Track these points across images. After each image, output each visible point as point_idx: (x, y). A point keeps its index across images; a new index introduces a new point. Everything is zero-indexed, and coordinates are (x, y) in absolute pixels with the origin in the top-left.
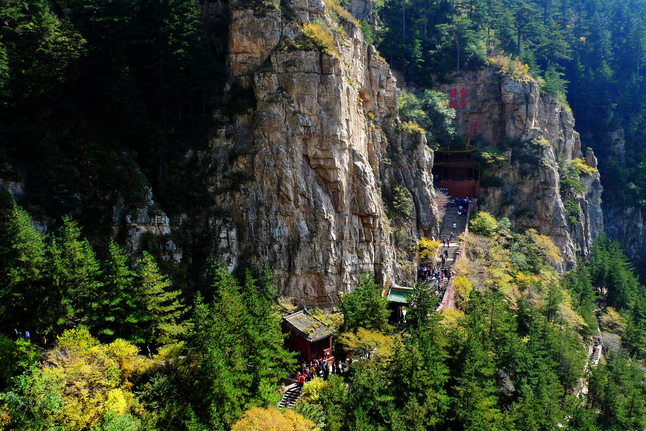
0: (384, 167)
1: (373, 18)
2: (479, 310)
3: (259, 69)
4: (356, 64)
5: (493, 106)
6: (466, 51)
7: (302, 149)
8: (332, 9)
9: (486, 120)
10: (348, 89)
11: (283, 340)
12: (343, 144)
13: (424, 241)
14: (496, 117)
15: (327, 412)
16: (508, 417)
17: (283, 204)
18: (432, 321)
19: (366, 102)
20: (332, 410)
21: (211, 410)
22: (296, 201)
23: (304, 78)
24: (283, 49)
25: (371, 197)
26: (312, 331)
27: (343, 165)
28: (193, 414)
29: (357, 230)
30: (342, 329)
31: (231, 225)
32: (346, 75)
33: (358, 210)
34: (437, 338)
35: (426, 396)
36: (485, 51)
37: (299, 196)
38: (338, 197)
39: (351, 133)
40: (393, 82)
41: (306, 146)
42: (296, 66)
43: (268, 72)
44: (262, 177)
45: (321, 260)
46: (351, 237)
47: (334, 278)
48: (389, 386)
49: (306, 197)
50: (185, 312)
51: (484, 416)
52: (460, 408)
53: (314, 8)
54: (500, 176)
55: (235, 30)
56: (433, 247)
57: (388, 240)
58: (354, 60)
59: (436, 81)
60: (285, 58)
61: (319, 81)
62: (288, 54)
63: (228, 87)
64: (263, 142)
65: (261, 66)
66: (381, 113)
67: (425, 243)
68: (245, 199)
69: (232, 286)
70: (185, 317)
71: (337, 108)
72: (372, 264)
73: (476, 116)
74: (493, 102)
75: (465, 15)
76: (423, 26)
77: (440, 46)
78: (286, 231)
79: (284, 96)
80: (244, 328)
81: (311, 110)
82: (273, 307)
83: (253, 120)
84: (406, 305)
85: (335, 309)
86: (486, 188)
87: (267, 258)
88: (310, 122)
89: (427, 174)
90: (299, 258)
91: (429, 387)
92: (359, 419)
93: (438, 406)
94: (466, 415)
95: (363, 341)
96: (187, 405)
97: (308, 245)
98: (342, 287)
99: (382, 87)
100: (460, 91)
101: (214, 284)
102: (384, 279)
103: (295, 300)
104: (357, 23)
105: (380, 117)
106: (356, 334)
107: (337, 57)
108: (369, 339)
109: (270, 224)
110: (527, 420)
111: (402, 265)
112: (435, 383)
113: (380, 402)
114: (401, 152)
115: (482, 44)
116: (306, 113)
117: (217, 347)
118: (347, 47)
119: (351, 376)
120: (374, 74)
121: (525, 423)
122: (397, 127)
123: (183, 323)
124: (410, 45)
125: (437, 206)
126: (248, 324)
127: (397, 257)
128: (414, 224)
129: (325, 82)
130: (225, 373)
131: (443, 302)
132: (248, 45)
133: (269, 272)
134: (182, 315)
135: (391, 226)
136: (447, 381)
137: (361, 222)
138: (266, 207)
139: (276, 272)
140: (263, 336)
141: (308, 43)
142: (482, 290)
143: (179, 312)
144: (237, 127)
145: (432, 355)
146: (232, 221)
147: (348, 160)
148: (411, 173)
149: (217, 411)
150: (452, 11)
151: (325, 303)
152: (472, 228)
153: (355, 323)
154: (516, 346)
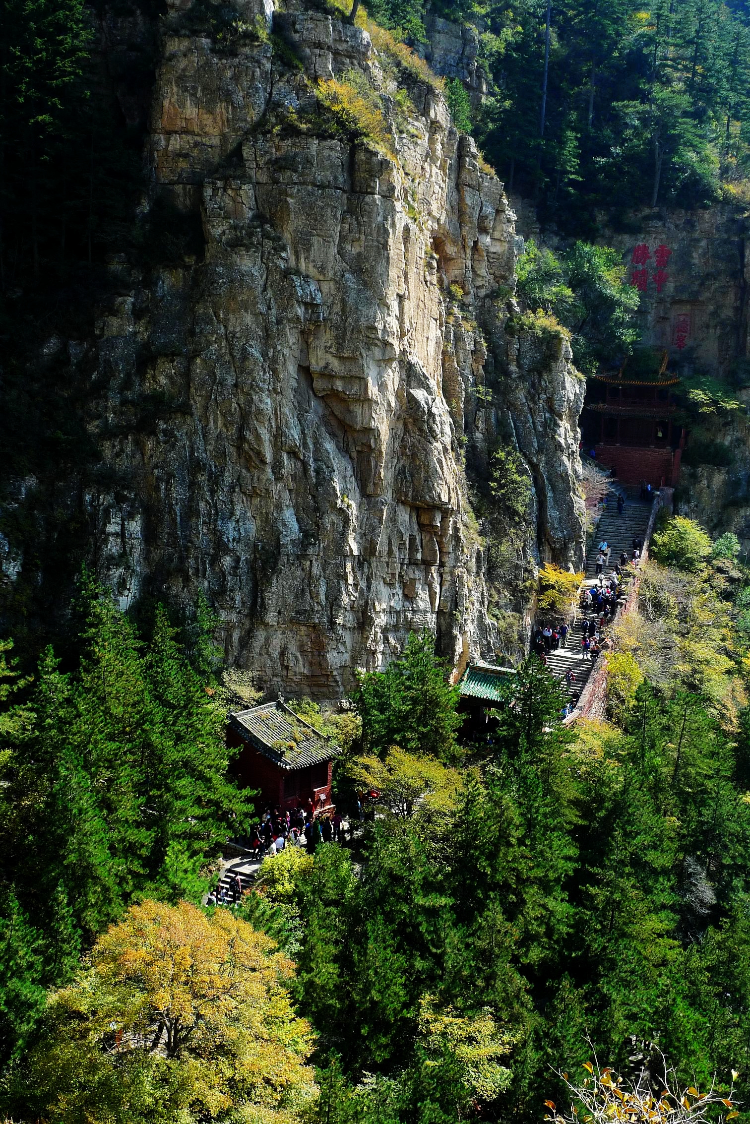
0: (475, 404)
1: (479, 77)
2: (654, 726)
3: (216, 171)
4: (431, 176)
5: (723, 291)
6: (674, 164)
7: (297, 354)
8: (387, 50)
9: (705, 318)
10: (407, 229)
11: (226, 763)
12: (388, 348)
13: (549, 571)
14: (728, 313)
15: (307, 921)
16: (696, 957)
17: (248, 470)
18: (549, 743)
19: (444, 261)
20: (319, 918)
21: (56, 899)
22: (277, 465)
23: (313, 199)
24: (270, 132)
25: (442, 468)
26: (291, 748)
27: (384, 395)
28: (15, 905)
29: (406, 538)
30: (356, 747)
31: (132, 507)
32: (406, 197)
33: (410, 495)
34: (558, 781)
35: (523, 902)
36: (716, 168)
37: (285, 456)
38: (369, 462)
39: (407, 325)
40: (509, 221)
41: (306, 348)
42: (296, 171)
43: (235, 178)
44: (206, 408)
45: (322, 597)
46: (390, 553)
47: (347, 637)
48: (447, 876)
49: (299, 459)
50: (19, 688)
51: (644, 953)
52: (596, 931)
53: (345, 46)
54: (727, 443)
55: (169, 81)
56: (569, 586)
57: (473, 565)
58: (426, 166)
59: (605, 226)
60: (274, 150)
61: (345, 208)
62: (281, 144)
63: (145, 207)
64: (214, 332)
65: (219, 165)
66: (478, 288)
67: (552, 575)
68: (166, 452)
69: (124, 640)
70: (17, 698)
71: (380, 269)
72: (433, 612)
73: (686, 309)
74: (724, 280)
75: (679, 86)
76: (587, 102)
77: (618, 150)
78: (252, 528)
79: (266, 235)
80: (143, 730)
81: (322, 270)
82: (210, 691)
83: (196, 282)
84: (499, 705)
85: (345, 704)
86: (695, 466)
87: (206, 583)
88: (319, 296)
89: (568, 426)
90: (274, 589)
91: (532, 883)
92: (376, 940)
93: (547, 924)
94: (605, 948)
95: (399, 774)
96: (7, 887)
97: (297, 563)
98: (365, 657)
99: (483, 230)
100: (656, 252)
101: (85, 632)
102: (457, 648)
103: (260, 679)
104: (438, 84)
105: (476, 296)
106: (383, 760)
107: (389, 157)
108: (409, 772)
109: (216, 510)
110: (737, 967)
111: (498, 619)
112: (546, 876)
113: (423, 907)
114: (514, 376)
115: (711, 151)
116: (311, 275)
117: (79, 768)
118: (413, 136)
119: (367, 848)
120: (468, 201)
121: (732, 973)
122: (511, 319)
123: (13, 711)
124: (554, 143)
125: (584, 497)
126: (152, 723)
127: (490, 602)
128: (532, 532)
129: (358, 210)
130: (93, 823)
131: (579, 704)
132: (194, 115)
133: (207, 613)
134: (11, 694)
135: (481, 533)
136: (571, 873)
137: (414, 520)
138: (211, 473)
139: (223, 616)
140: (184, 750)
141: (327, 121)
142: (665, 685)
143: (6, 686)
144: (159, 294)
145: (545, 815)
146: (135, 500)
147: (396, 384)
148: (534, 423)
149: (68, 905)
150: (651, 75)
151: (325, 690)
152: (656, 550)
153: (383, 736)
154: (726, 808)
